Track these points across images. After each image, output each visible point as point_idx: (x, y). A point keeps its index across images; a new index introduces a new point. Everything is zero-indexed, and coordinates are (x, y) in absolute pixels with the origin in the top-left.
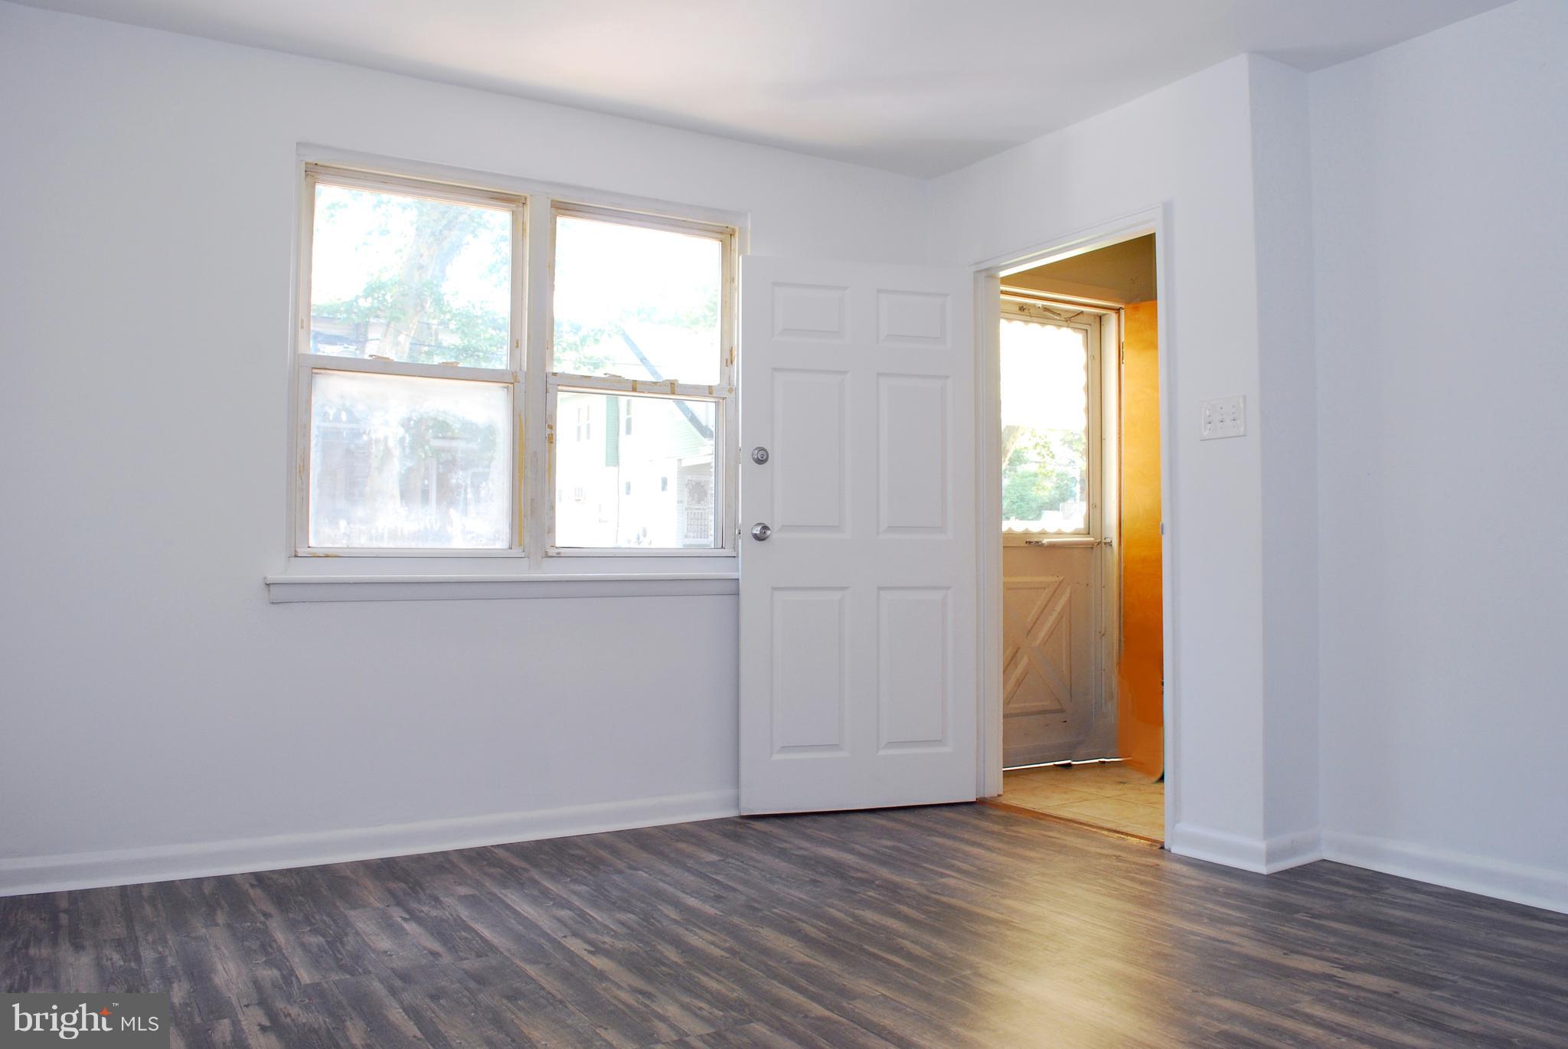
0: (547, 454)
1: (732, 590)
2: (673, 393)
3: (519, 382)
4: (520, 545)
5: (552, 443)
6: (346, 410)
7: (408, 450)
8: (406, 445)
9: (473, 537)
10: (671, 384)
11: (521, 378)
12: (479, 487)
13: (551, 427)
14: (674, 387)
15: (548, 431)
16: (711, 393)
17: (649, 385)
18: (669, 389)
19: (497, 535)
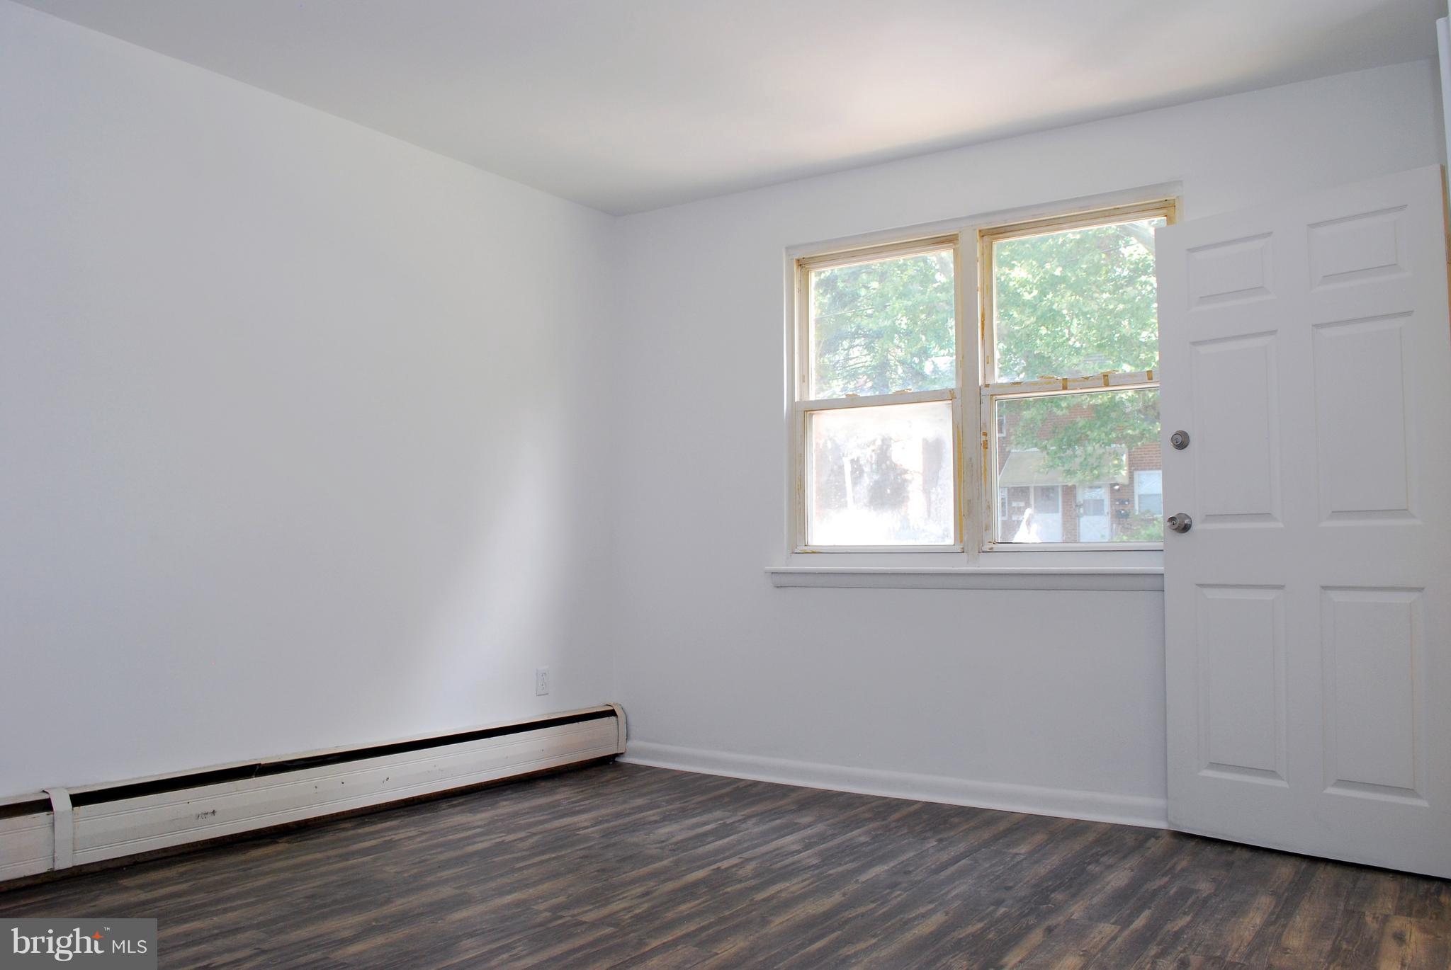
0: (983, 459)
1: (1154, 583)
2: (1107, 385)
3: (956, 398)
4: (961, 542)
5: (987, 448)
6: (830, 439)
7: (874, 466)
8: (873, 462)
9: (926, 536)
10: (1105, 376)
11: (958, 396)
12: (930, 492)
13: (985, 434)
14: (1108, 379)
15: (983, 438)
16: (1150, 378)
17: (1081, 381)
18: (1102, 381)
19: (946, 533)
